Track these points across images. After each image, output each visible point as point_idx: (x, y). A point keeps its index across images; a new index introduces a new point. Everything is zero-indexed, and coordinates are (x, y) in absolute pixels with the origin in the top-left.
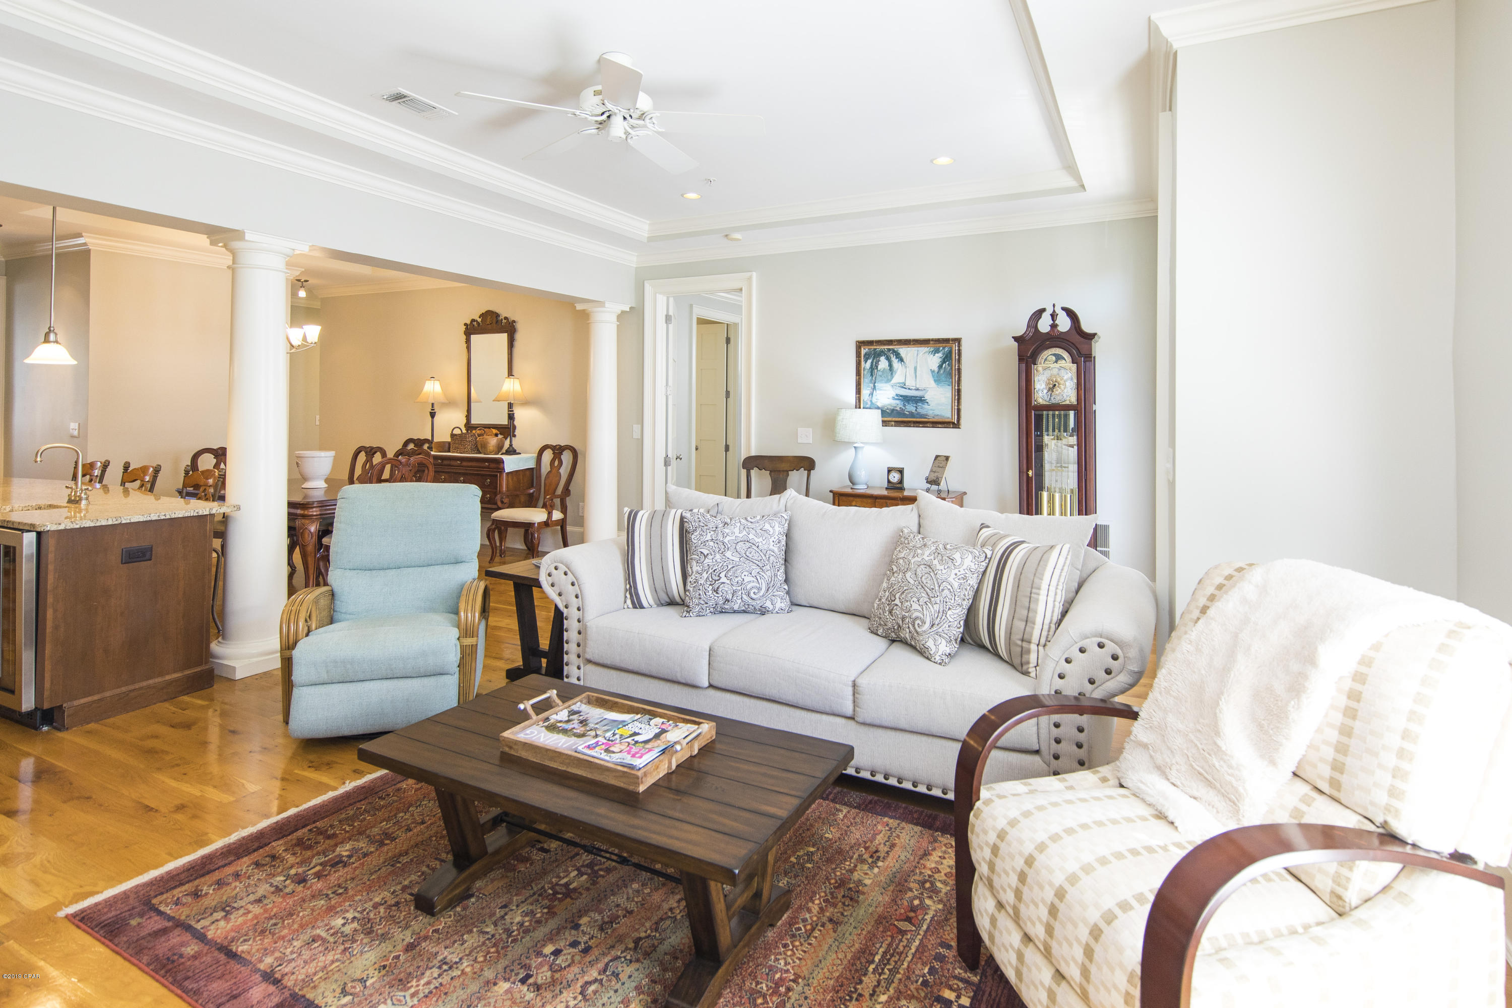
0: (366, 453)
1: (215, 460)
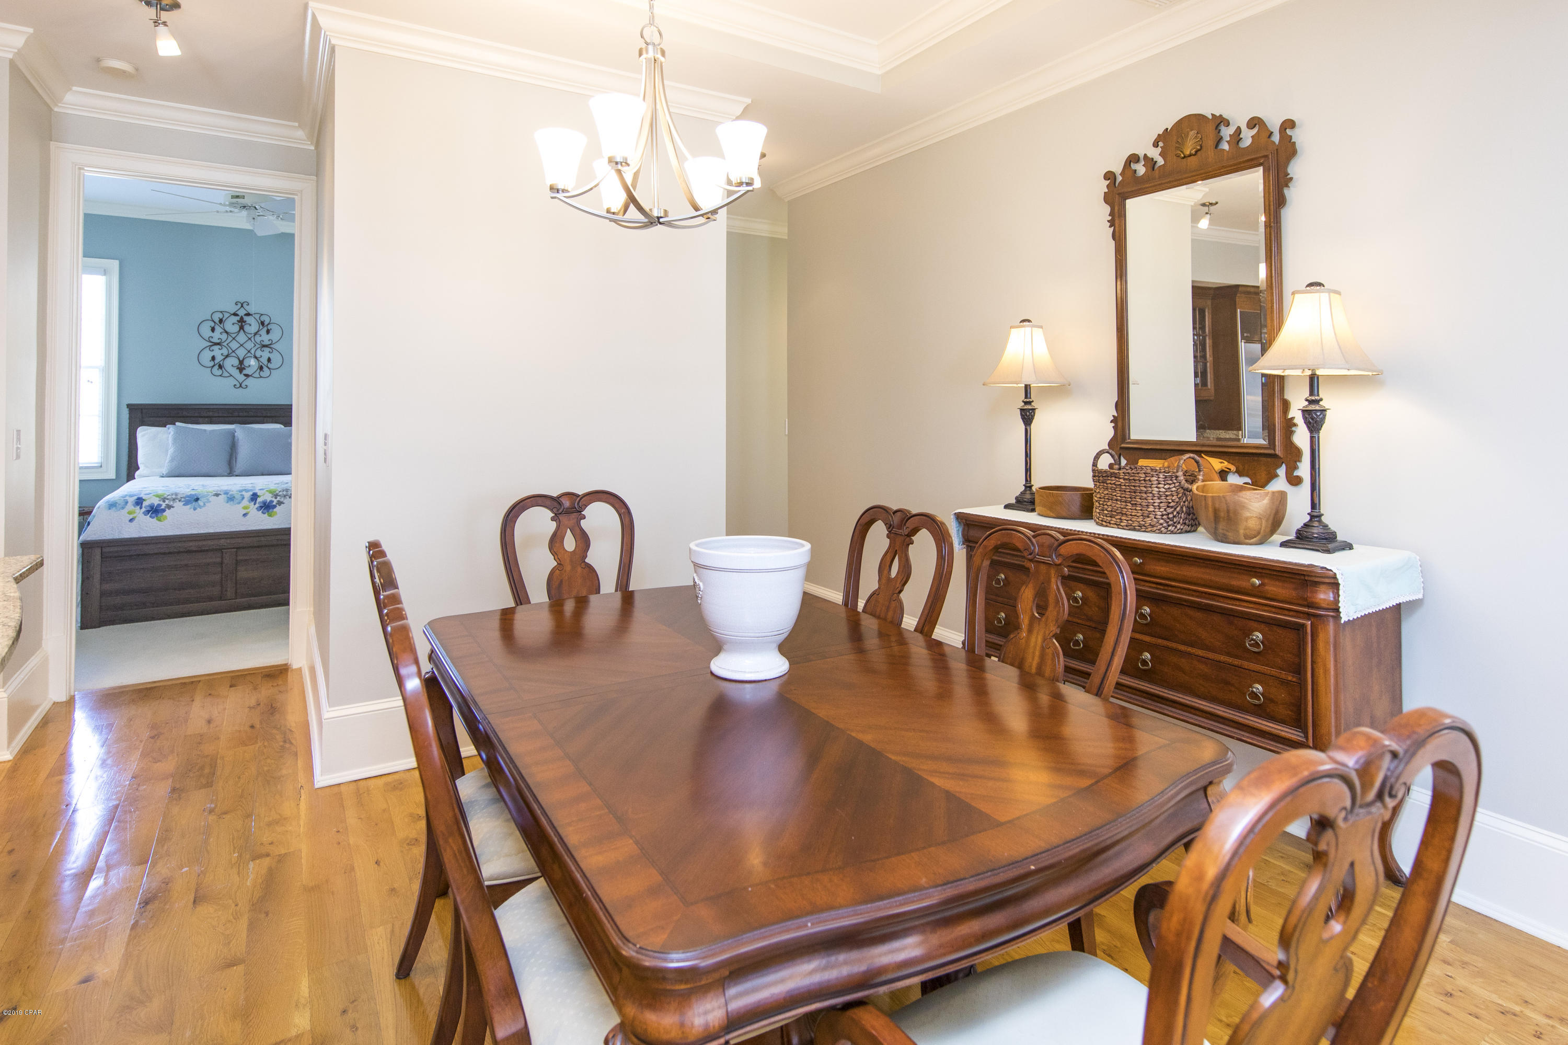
0: (890, 527)
1: (554, 524)
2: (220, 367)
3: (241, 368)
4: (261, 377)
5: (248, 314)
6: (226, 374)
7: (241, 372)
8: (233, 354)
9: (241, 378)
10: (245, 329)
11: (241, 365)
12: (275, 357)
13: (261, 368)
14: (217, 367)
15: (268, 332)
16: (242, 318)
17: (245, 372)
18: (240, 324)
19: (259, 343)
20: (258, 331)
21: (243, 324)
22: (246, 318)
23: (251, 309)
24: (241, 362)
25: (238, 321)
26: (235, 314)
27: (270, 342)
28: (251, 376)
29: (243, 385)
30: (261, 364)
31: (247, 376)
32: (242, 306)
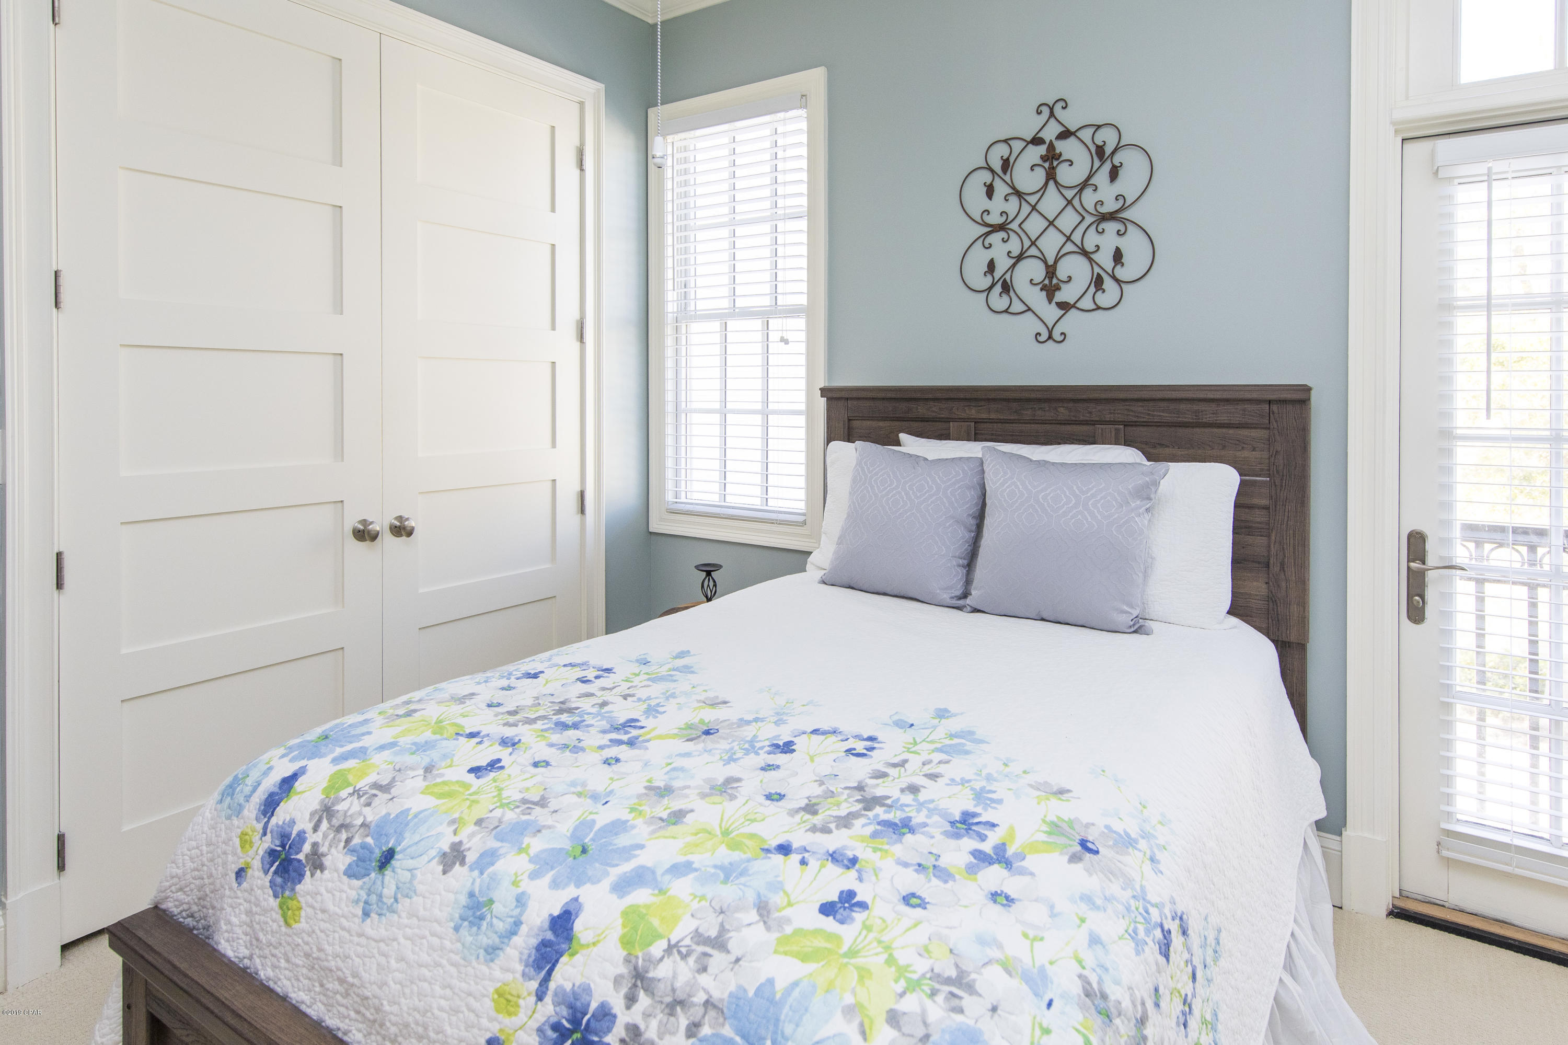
2: (1007, 288)
3: (1050, 289)
4: (1098, 308)
5: (1066, 134)
6: (1017, 307)
7: (1050, 299)
8: (1033, 251)
9: (1051, 313)
10: (1059, 179)
11: (1051, 279)
12: (1133, 245)
13: (1098, 282)
14: (998, 288)
15: (1114, 174)
16: (1051, 147)
17: (1060, 297)
18: (1047, 165)
19: (1091, 208)
20: (1089, 177)
21: (1055, 163)
22: (1060, 146)
23: (1071, 119)
24: (1051, 271)
25: (1042, 157)
26: (1037, 141)
27: (1118, 205)
28: (1074, 306)
29: (1056, 335)
30: (1097, 270)
31: (1065, 306)
32: (1052, 114)
